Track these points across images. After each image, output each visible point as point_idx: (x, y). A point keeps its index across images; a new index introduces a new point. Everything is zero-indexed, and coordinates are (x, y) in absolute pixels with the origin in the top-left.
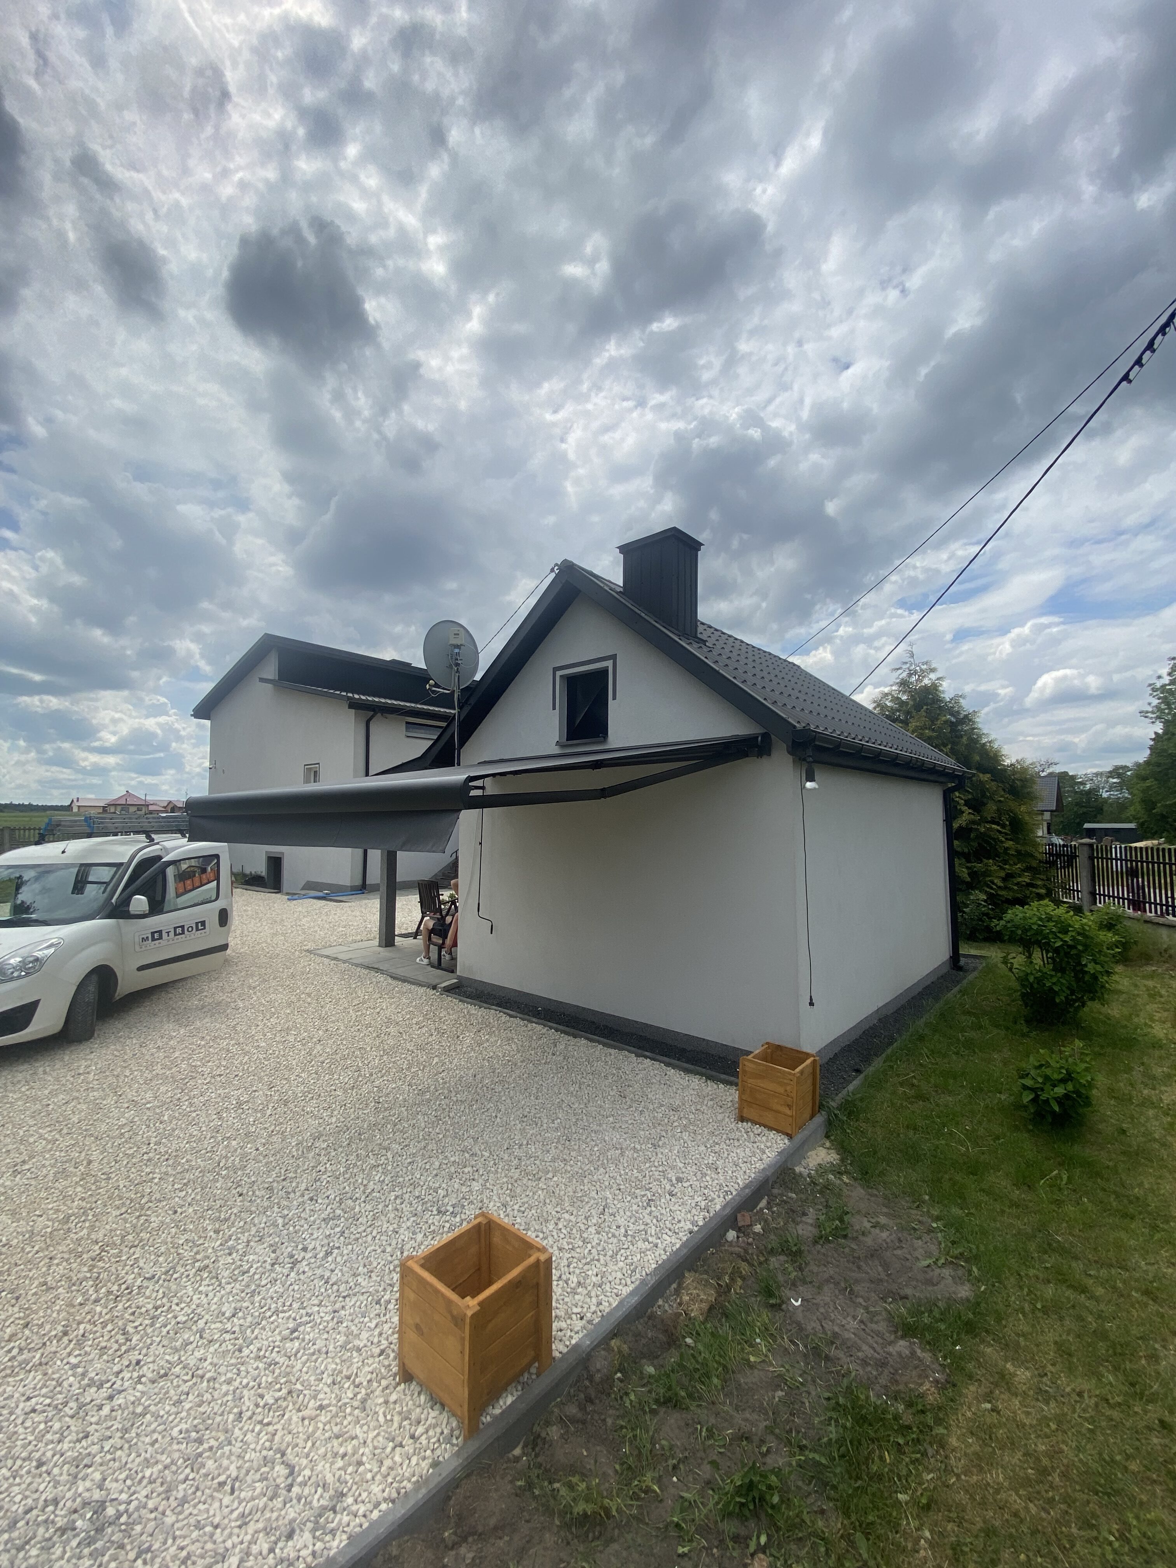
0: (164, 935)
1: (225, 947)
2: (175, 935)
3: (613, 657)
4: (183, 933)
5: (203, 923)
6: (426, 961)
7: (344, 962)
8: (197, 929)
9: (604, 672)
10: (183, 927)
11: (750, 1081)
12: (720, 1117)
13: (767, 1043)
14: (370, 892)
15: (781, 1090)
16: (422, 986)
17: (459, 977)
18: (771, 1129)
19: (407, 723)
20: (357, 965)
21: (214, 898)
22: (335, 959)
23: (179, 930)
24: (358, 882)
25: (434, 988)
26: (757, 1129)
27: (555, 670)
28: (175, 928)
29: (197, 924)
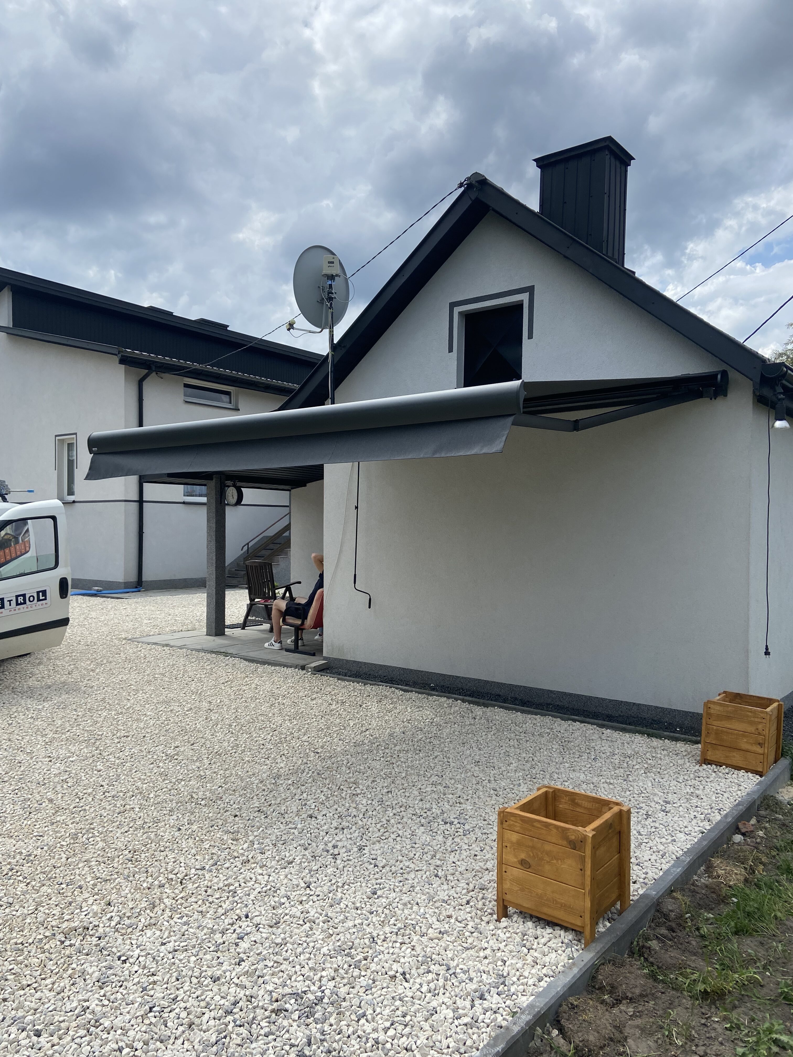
0: (6, 604)
1: (64, 622)
2: (17, 604)
3: (530, 290)
4: (25, 603)
5: (44, 593)
6: (277, 646)
7: (181, 648)
8: (39, 600)
9: (518, 307)
10: (24, 596)
11: (715, 723)
12: (680, 762)
13: (725, 692)
14: (147, 590)
15: (751, 729)
16: (287, 667)
17: (325, 659)
18: (739, 768)
19: (186, 386)
21: (53, 565)
22: (167, 645)
23: (21, 599)
24: (133, 578)
25: (303, 668)
26: (724, 769)
27: (453, 305)
28: (17, 597)
29: (38, 593)
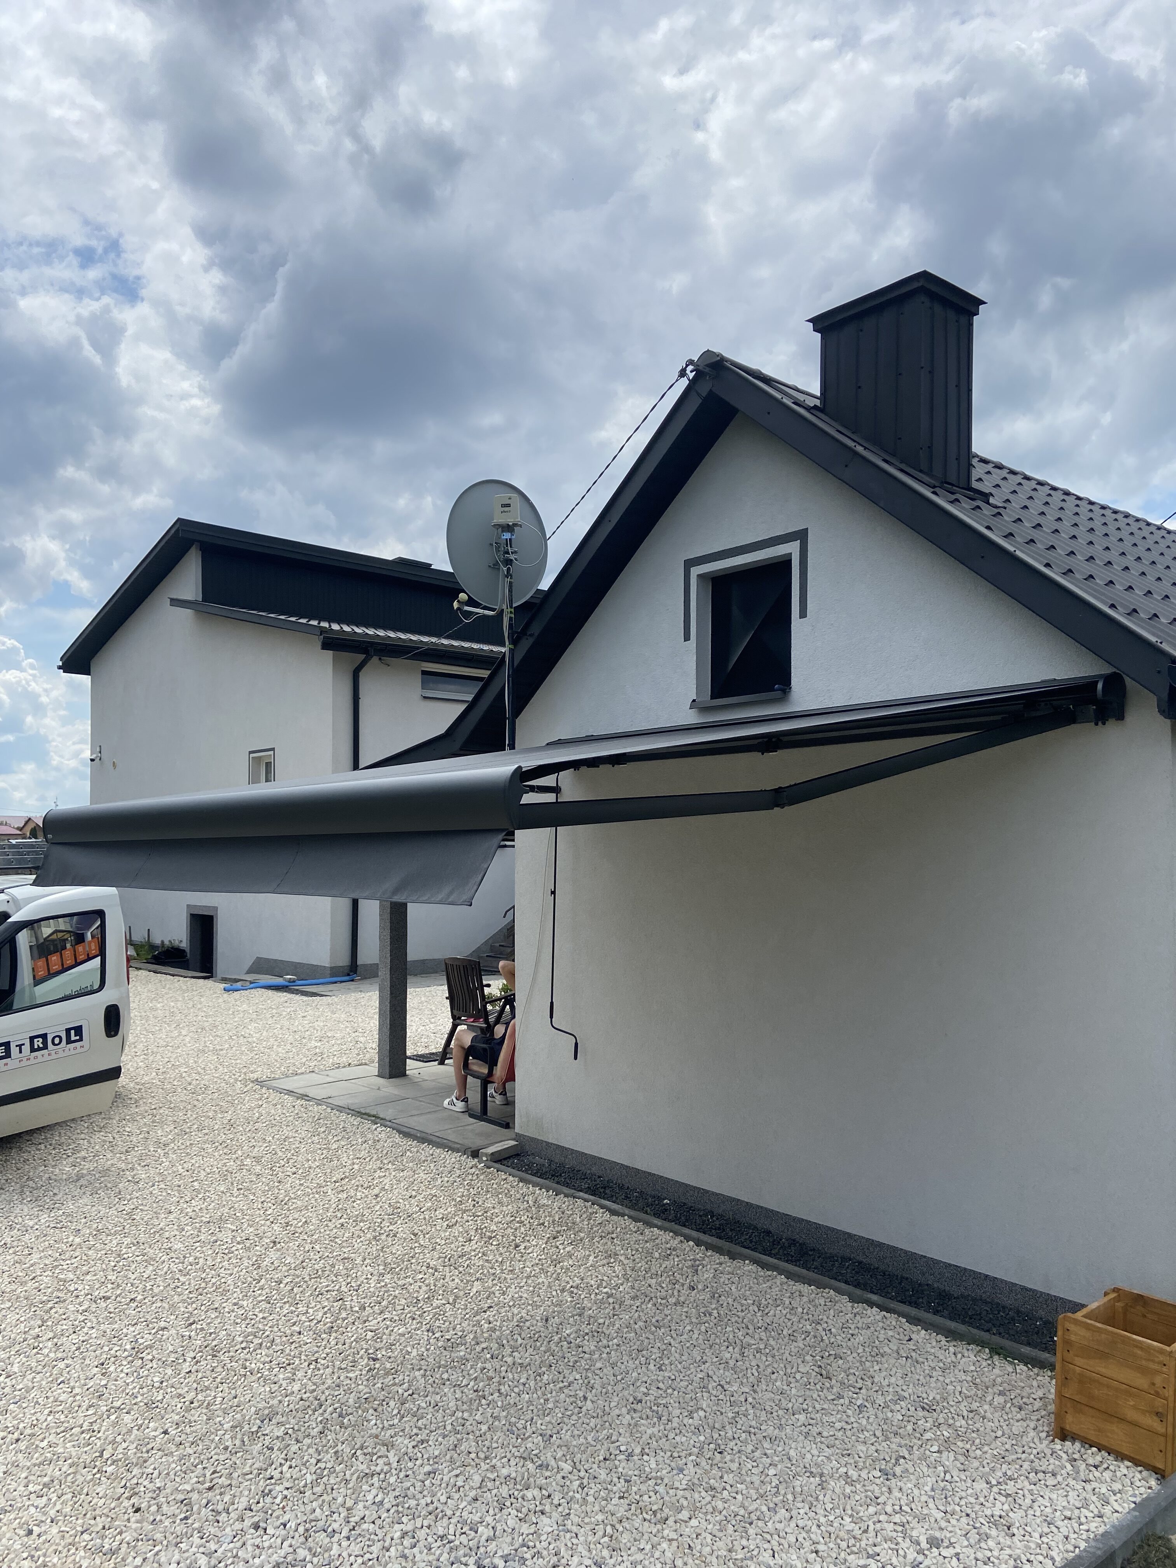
0: (14, 1050)
1: (114, 1073)
2: (33, 1050)
3: (802, 536)
4: (45, 1047)
5: (79, 1030)
6: (460, 1106)
7: (319, 1102)
8: (69, 1041)
9: (784, 564)
10: (44, 1036)
11: (1079, 1361)
12: (1017, 1428)
13: (1116, 1290)
14: (364, 978)
15: (1142, 1382)
16: (453, 1150)
17: (518, 1137)
18: (1120, 1456)
19: (424, 673)
20: (340, 1109)
21: (96, 986)
22: (304, 1097)
23: (38, 1043)
24: (344, 960)
25: (475, 1154)
26: (1093, 1456)
27: (689, 564)
